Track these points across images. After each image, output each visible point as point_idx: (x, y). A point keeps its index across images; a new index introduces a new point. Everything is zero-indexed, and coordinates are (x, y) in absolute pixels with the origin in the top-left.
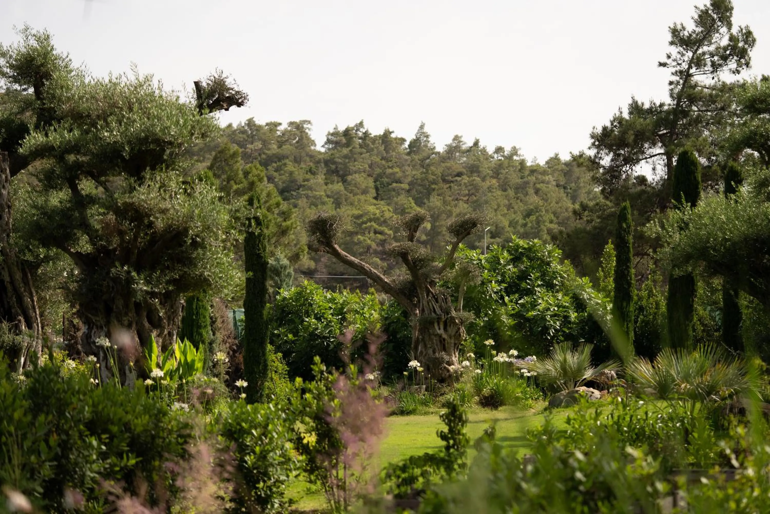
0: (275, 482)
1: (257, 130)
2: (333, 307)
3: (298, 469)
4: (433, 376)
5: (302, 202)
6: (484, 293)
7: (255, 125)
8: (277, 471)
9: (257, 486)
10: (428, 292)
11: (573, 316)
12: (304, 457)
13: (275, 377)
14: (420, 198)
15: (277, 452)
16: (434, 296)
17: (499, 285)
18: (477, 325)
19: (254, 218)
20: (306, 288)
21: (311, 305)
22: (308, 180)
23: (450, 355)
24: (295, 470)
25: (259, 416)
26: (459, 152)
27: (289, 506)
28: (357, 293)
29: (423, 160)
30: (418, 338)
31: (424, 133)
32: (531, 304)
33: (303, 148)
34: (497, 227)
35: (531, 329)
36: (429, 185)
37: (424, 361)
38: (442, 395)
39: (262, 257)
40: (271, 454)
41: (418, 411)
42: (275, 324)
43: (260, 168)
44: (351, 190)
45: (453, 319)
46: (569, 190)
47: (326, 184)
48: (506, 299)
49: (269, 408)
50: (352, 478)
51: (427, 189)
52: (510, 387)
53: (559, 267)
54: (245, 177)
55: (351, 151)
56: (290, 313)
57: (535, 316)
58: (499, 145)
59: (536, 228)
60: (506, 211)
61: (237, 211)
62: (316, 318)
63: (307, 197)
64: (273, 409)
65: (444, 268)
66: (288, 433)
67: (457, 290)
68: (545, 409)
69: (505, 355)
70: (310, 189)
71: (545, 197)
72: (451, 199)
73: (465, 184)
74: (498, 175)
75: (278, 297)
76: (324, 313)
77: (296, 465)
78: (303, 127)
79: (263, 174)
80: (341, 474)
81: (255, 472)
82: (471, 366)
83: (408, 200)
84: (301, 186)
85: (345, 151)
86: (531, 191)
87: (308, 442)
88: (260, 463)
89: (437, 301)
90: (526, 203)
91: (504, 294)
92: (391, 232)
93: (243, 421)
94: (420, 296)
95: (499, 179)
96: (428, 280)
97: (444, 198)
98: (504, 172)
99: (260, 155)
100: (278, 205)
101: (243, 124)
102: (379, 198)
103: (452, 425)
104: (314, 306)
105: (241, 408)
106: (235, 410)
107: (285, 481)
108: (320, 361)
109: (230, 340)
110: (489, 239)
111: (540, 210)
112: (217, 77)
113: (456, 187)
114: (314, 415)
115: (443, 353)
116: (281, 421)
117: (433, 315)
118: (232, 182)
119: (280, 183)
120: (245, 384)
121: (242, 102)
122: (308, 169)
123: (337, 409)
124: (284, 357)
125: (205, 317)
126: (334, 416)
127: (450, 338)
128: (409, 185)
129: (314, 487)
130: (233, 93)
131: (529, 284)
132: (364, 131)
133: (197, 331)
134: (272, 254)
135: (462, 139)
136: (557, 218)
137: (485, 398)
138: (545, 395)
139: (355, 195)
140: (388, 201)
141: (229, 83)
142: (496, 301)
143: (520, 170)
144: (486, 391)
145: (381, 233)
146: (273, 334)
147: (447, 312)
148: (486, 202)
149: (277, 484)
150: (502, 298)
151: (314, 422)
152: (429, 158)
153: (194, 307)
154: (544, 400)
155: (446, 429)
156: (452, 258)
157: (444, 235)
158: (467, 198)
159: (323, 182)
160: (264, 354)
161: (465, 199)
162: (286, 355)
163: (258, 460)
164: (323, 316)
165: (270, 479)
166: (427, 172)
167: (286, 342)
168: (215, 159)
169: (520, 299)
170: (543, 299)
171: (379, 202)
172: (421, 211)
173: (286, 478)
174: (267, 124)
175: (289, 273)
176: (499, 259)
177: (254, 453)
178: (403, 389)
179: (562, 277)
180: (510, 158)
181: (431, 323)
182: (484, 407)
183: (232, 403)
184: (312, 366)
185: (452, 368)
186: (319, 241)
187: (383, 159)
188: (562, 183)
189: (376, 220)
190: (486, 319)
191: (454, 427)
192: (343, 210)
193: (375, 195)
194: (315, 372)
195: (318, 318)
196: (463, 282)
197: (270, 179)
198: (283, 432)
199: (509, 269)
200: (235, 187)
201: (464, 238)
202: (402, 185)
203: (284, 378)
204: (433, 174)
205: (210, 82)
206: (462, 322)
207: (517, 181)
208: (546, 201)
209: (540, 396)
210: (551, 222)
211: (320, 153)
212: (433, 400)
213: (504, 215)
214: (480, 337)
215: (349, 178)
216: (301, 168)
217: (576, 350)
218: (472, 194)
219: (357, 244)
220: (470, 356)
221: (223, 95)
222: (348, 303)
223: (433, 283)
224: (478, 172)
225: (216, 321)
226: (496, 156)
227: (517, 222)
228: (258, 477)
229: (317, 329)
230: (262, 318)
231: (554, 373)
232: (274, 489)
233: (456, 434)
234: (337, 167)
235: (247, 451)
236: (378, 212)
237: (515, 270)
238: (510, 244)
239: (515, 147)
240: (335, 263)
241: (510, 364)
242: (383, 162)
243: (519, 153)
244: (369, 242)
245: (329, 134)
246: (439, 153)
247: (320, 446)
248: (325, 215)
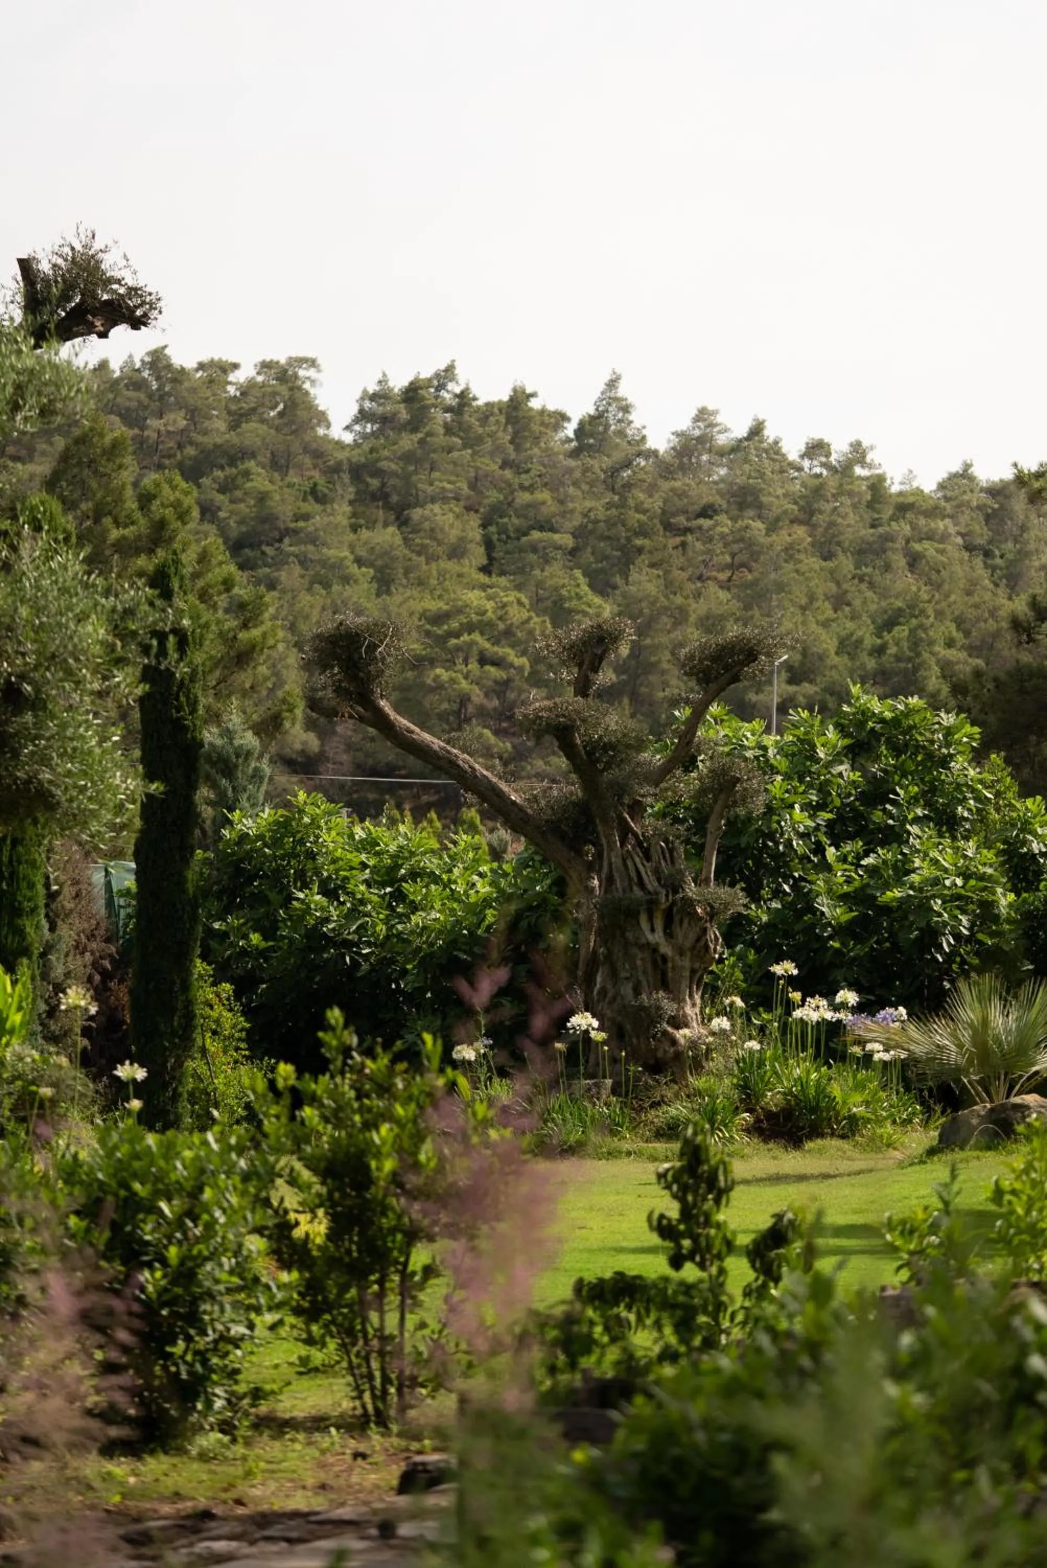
0: (216, 1342)
1: (174, 381)
2: (371, 863)
3: (279, 1306)
4: (634, 1056)
5: (290, 576)
6: (771, 836)
7: (169, 367)
8: (222, 1311)
9: (169, 1349)
10: (625, 831)
11: (1005, 900)
12: (295, 1275)
13: (213, 1046)
14: (602, 570)
15: (224, 1260)
16: (639, 844)
17: (812, 817)
18: (750, 921)
19: (174, 631)
20: (301, 812)
21: (311, 856)
22: (306, 517)
23: (680, 1001)
24: (270, 1309)
25: (179, 1165)
26: (710, 451)
27: (253, 1405)
28: (431, 822)
29: (614, 472)
30: (595, 952)
31: (617, 399)
32: (895, 867)
33: (294, 432)
34: (804, 653)
35: (892, 935)
36: (628, 539)
37: (609, 1013)
38: (655, 1105)
39: (186, 728)
40: (209, 1267)
41: (590, 1149)
42: (215, 906)
43: (184, 485)
44: (423, 546)
45: (689, 904)
46: (998, 561)
47: (355, 528)
48: (831, 853)
49: (205, 1143)
50: (420, 1333)
51: (621, 549)
52: (836, 1090)
53: (972, 772)
54: (142, 508)
55: (422, 442)
56: (256, 876)
57: (901, 901)
58: (817, 436)
59: (909, 659)
60: (830, 613)
61: (129, 613)
62: (325, 892)
63: (303, 561)
64: (215, 1146)
65: (666, 770)
66: (253, 1211)
67: (701, 824)
68: (932, 1152)
69: (824, 1003)
70: (313, 540)
71: (934, 576)
72: (684, 575)
73: (723, 536)
74: (812, 513)
75: (226, 833)
76: (346, 879)
77: (272, 1297)
78: (296, 376)
79: (188, 501)
80: (392, 1321)
81: (164, 1312)
82: (733, 1032)
83: (572, 577)
84: (287, 532)
85: (408, 442)
86: (900, 562)
87: (307, 1234)
88: (178, 1290)
89: (647, 856)
90: (884, 594)
91: (824, 839)
92: (524, 661)
93: (135, 1176)
94: (604, 841)
95: (814, 527)
96: (626, 800)
97: (667, 572)
98: (828, 507)
99: (180, 446)
100: (228, 584)
101: (138, 365)
102: (495, 569)
103: (690, 1198)
104: (320, 860)
105: (131, 1142)
106: (116, 1148)
107: (242, 1338)
108: (341, 1021)
109: (94, 945)
110: (784, 686)
111: (922, 611)
112: (78, 247)
113: (699, 545)
114: (323, 1165)
115: (661, 994)
116: (237, 1179)
117: (637, 892)
118: (107, 521)
119: (232, 523)
120: (140, 1074)
121: (145, 315)
122: (307, 486)
123: (385, 1150)
124: (238, 995)
125: (31, 886)
126: (379, 1169)
127: (681, 954)
128: (575, 536)
129: (318, 1357)
130: (122, 291)
131: (892, 817)
132: (458, 390)
133: (11, 924)
134: (215, 717)
135: (719, 419)
136: (967, 634)
137: (770, 1115)
138: (928, 1111)
139: (431, 559)
140: (519, 579)
141: (111, 264)
142: (804, 858)
143: (870, 505)
144: (772, 1099)
145: (498, 663)
146: (210, 931)
147: (675, 887)
148: (781, 587)
149: (221, 1345)
150: (819, 849)
151: (323, 1183)
152: (628, 464)
153: (5, 859)
154: (926, 1124)
155: (673, 1210)
156: (689, 743)
157: (663, 673)
158: (728, 574)
159: (345, 522)
160: (186, 986)
161: (723, 576)
162: (243, 987)
163: (173, 1282)
164: (343, 888)
165: (204, 1333)
166: (623, 504)
167: (244, 952)
168: (65, 457)
169: (867, 855)
170: (926, 855)
171: (495, 579)
172: (607, 610)
173: (247, 1332)
174: (201, 366)
175: (256, 770)
176: (813, 747)
177: (164, 1262)
178: (554, 1085)
179: (979, 799)
180: (844, 470)
181: (631, 914)
182: (766, 1141)
183: (107, 1130)
184: (321, 1034)
185: (682, 1035)
186: (338, 690)
187: (505, 465)
188: (980, 541)
189: (484, 627)
190: (776, 905)
191: (695, 1205)
192: (398, 599)
193: (485, 561)
194: (330, 1048)
195: (330, 892)
196: (718, 808)
197: (208, 511)
198: (242, 1208)
199: (840, 775)
200: (115, 534)
201: (723, 689)
202: (556, 537)
203: (237, 1049)
204: (639, 509)
205: (60, 261)
206: (712, 915)
207: (863, 532)
208: (938, 587)
209: (914, 1113)
210: (950, 644)
211: (339, 444)
212: (632, 1120)
213: (825, 624)
214: (758, 951)
215: (416, 514)
216: (290, 485)
217: (1016, 997)
218: (743, 565)
219: (432, 690)
220: (732, 1004)
221: (94, 296)
222: (413, 854)
223: (637, 808)
224: (760, 506)
225: (58, 893)
226: (806, 464)
227: (860, 641)
228: (171, 1326)
229: (327, 920)
230: (184, 891)
231: (954, 1056)
232: (215, 1360)
233: (698, 1225)
234: (383, 485)
235: (145, 1258)
236: (489, 605)
237: (856, 776)
238: (846, 708)
239: (859, 444)
240: (373, 739)
241: (835, 1028)
242: (508, 474)
243: (868, 459)
244: (464, 685)
245: (367, 396)
246: (655, 453)
247: (338, 1247)
248: (353, 620)
